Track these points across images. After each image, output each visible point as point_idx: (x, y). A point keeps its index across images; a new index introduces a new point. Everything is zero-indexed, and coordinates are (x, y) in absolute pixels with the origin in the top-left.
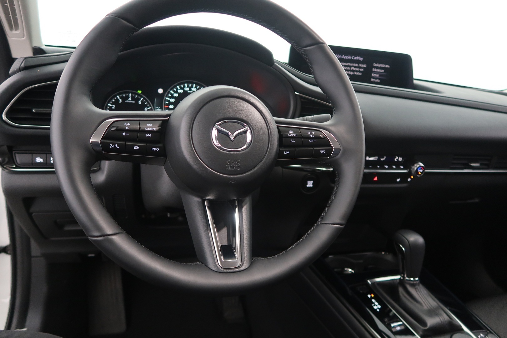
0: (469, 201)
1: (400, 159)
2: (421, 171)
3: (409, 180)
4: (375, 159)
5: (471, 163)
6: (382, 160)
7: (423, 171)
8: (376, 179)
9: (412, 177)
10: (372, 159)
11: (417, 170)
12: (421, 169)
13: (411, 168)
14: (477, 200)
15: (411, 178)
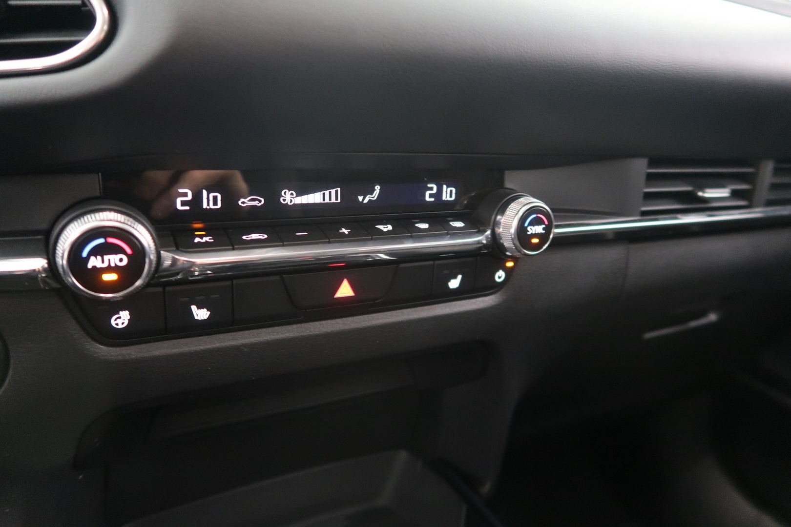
0: (694, 324)
1: (449, 194)
2: (539, 229)
3: (500, 276)
4: (327, 200)
5: (702, 188)
6: (366, 201)
7: (548, 229)
8: (345, 290)
9: (510, 264)
10: (315, 198)
11: (521, 230)
12: (536, 222)
13: (496, 224)
14: (712, 317)
15: (506, 270)
